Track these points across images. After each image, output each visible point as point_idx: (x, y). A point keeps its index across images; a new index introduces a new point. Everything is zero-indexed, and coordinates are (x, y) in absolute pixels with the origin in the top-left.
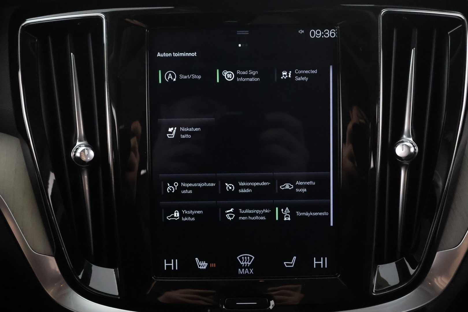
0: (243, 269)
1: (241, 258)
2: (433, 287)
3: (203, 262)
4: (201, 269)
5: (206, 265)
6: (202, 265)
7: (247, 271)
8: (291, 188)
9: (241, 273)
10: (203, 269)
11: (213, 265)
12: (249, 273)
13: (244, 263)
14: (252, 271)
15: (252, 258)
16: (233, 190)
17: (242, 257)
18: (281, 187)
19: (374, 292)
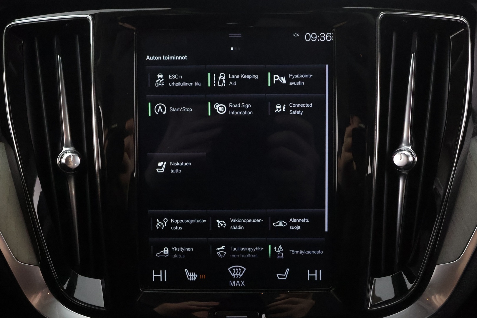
0: (234, 281)
1: (232, 270)
2: (430, 303)
3: (192, 273)
4: (191, 280)
5: (196, 276)
6: (192, 276)
7: (238, 283)
8: (285, 225)
9: (232, 285)
10: (193, 280)
11: (203, 277)
12: (240, 285)
13: (235, 275)
14: (244, 283)
15: (244, 269)
16: (224, 227)
17: (233, 268)
18: (274, 224)
19: (369, 306)
